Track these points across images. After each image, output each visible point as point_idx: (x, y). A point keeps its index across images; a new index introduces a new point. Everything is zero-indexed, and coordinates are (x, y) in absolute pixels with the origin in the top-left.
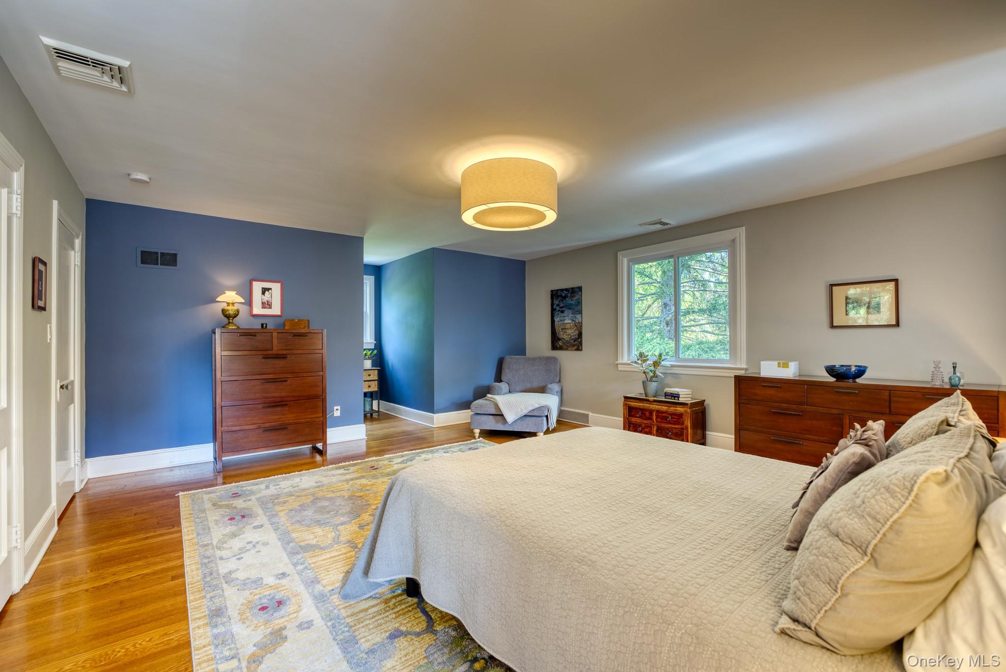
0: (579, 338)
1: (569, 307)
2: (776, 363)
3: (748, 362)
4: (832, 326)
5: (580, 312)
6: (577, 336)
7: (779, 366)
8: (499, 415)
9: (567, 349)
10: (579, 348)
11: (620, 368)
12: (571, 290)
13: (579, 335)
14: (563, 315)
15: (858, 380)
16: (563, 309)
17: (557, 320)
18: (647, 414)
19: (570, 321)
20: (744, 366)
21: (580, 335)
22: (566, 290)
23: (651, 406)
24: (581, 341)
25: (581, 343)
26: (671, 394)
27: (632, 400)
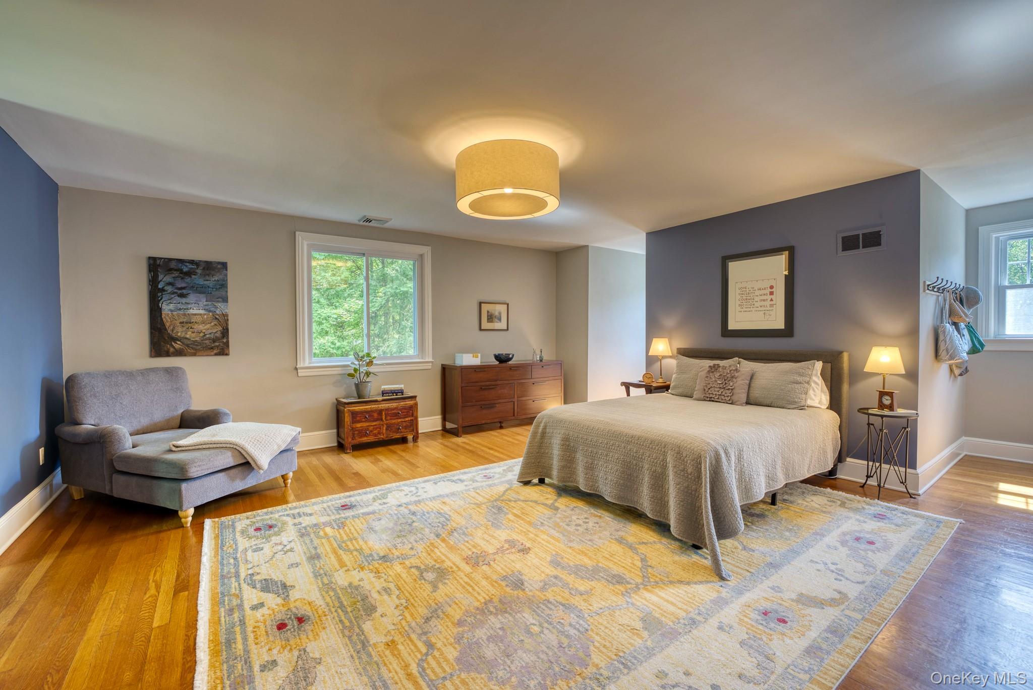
0: (223, 337)
1: (200, 290)
2: (472, 355)
3: (434, 357)
4: (481, 329)
5: (225, 300)
6: (219, 335)
7: (473, 356)
8: (246, 465)
9: (194, 355)
10: (223, 351)
11: (301, 373)
12: (203, 265)
13: (222, 333)
14: (184, 300)
15: (510, 363)
16: (184, 291)
17: (167, 308)
18: (375, 415)
19: (202, 312)
20: (431, 360)
21: (225, 332)
22: (192, 262)
23: (380, 406)
24: (228, 342)
25: (227, 344)
26: (391, 391)
27: (353, 405)
